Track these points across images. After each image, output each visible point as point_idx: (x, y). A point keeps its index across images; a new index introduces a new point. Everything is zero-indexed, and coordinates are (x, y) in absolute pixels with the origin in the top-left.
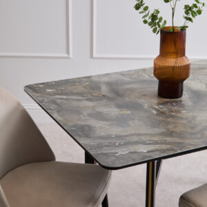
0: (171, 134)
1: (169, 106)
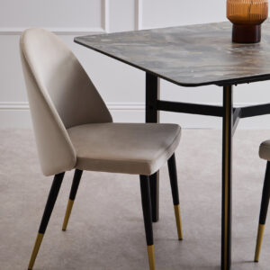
0: (248, 65)
1: (245, 48)
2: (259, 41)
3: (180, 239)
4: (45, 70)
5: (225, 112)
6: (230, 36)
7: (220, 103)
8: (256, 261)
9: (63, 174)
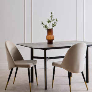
2: (53, 44)
3: (37, 85)
4: (10, 49)
5: (45, 58)
6: (47, 43)
7: (44, 56)
8: (52, 88)
9: (13, 68)
